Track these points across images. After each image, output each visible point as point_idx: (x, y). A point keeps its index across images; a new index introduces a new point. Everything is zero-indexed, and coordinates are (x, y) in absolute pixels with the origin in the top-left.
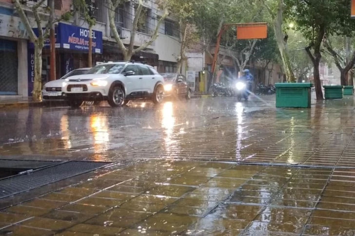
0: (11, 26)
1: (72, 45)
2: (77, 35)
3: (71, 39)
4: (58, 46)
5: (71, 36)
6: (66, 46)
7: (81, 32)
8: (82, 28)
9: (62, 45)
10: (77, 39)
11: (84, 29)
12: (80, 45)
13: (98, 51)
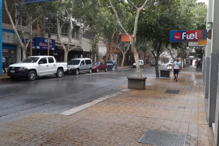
0: (14, 38)
1: (41, 47)
2: (44, 42)
3: (41, 44)
4: (34, 47)
5: (40, 42)
6: (38, 47)
7: (45, 41)
8: (46, 39)
9: (36, 47)
10: (43, 44)
11: (47, 39)
12: (45, 47)
13: (53, 49)
